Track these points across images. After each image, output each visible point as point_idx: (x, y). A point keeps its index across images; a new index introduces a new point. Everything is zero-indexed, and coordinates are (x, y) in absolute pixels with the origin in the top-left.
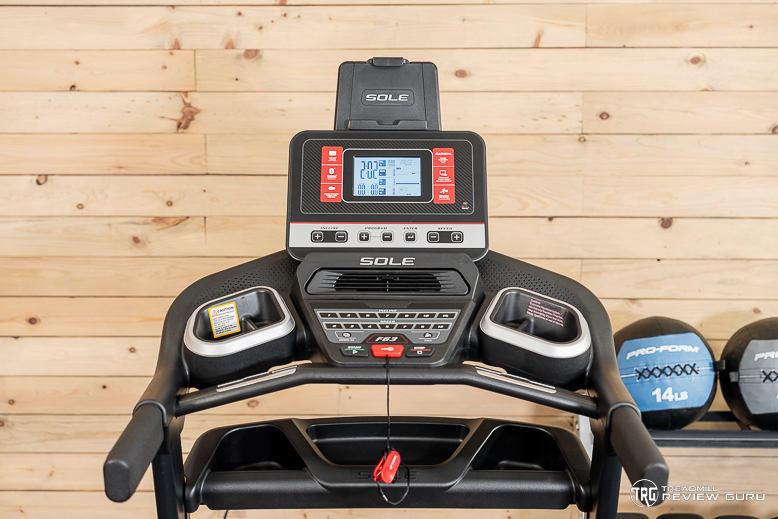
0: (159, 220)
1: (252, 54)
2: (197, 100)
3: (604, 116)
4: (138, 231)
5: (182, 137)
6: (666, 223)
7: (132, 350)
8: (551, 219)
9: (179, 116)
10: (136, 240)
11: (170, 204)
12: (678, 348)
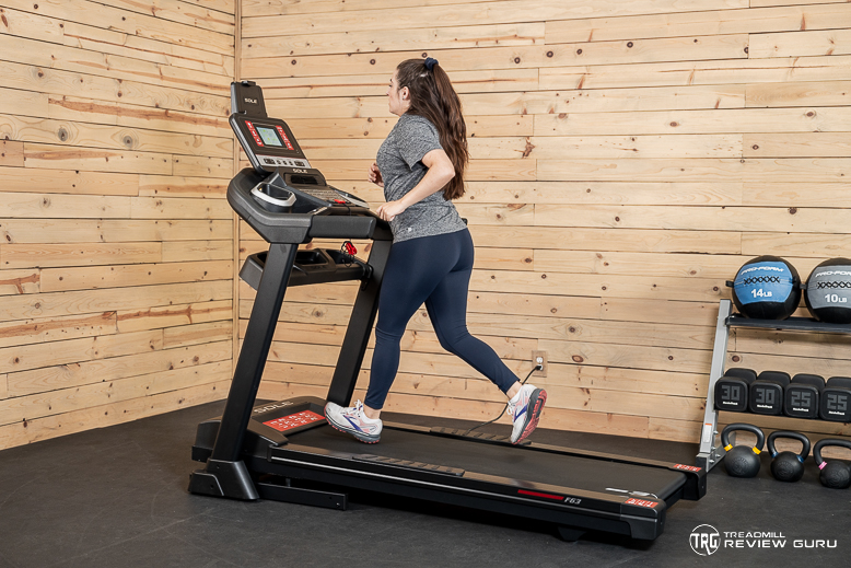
0: (511, 205)
1: (563, 116)
2: (533, 141)
3: (756, 147)
4: (500, 212)
5: (525, 161)
6: (793, 211)
7: (493, 277)
8: (724, 207)
9: (524, 150)
10: (499, 216)
11: (517, 197)
12: (770, 268)
